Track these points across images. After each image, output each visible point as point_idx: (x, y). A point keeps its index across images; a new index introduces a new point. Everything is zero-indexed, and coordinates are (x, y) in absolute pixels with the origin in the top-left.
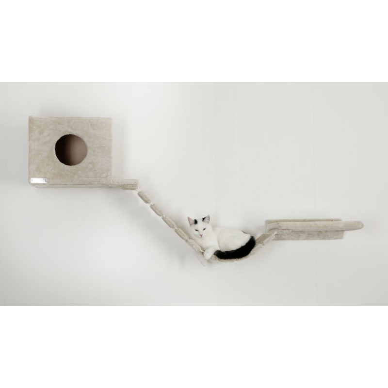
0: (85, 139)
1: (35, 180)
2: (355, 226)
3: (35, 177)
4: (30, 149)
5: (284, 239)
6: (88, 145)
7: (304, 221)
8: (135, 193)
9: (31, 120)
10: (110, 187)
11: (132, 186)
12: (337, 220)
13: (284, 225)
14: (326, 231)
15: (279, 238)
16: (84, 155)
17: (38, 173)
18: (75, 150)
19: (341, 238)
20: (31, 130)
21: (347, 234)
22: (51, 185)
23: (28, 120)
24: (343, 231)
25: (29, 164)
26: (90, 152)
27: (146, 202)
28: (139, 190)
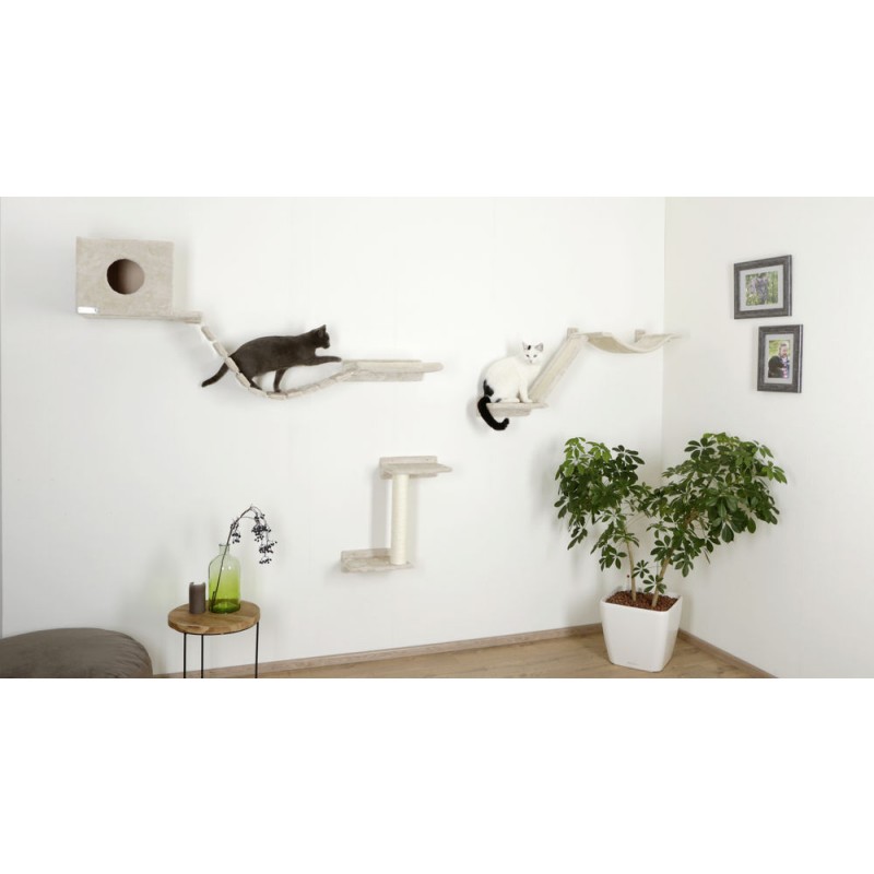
0: (142, 265)
1: (82, 310)
2: (435, 368)
3: (83, 305)
4: (77, 274)
5: (362, 381)
6: (145, 271)
7: (384, 361)
8: (198, 327)
9: (79, 241)
10: (171, 320)
11: (196, 320)
12: (417, 361)
13: (362, 366)
14: (406, 373)
15: (356, 379)
16: (141, 282)
17: (88, 302)
18: (131, 277)
19: (420, 380)
20: (78, 252)
21: (427, 375)
22: (101, 316)
23: (75, 241)
24: (422, 373)
25: (77, 290)
26: (147, 281)
27: (210, 339)
28: (203, 324)
